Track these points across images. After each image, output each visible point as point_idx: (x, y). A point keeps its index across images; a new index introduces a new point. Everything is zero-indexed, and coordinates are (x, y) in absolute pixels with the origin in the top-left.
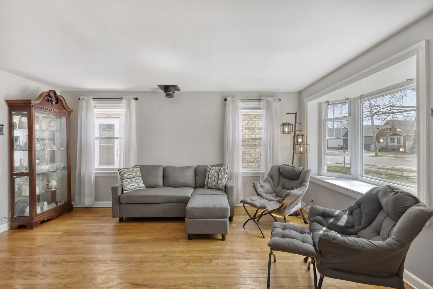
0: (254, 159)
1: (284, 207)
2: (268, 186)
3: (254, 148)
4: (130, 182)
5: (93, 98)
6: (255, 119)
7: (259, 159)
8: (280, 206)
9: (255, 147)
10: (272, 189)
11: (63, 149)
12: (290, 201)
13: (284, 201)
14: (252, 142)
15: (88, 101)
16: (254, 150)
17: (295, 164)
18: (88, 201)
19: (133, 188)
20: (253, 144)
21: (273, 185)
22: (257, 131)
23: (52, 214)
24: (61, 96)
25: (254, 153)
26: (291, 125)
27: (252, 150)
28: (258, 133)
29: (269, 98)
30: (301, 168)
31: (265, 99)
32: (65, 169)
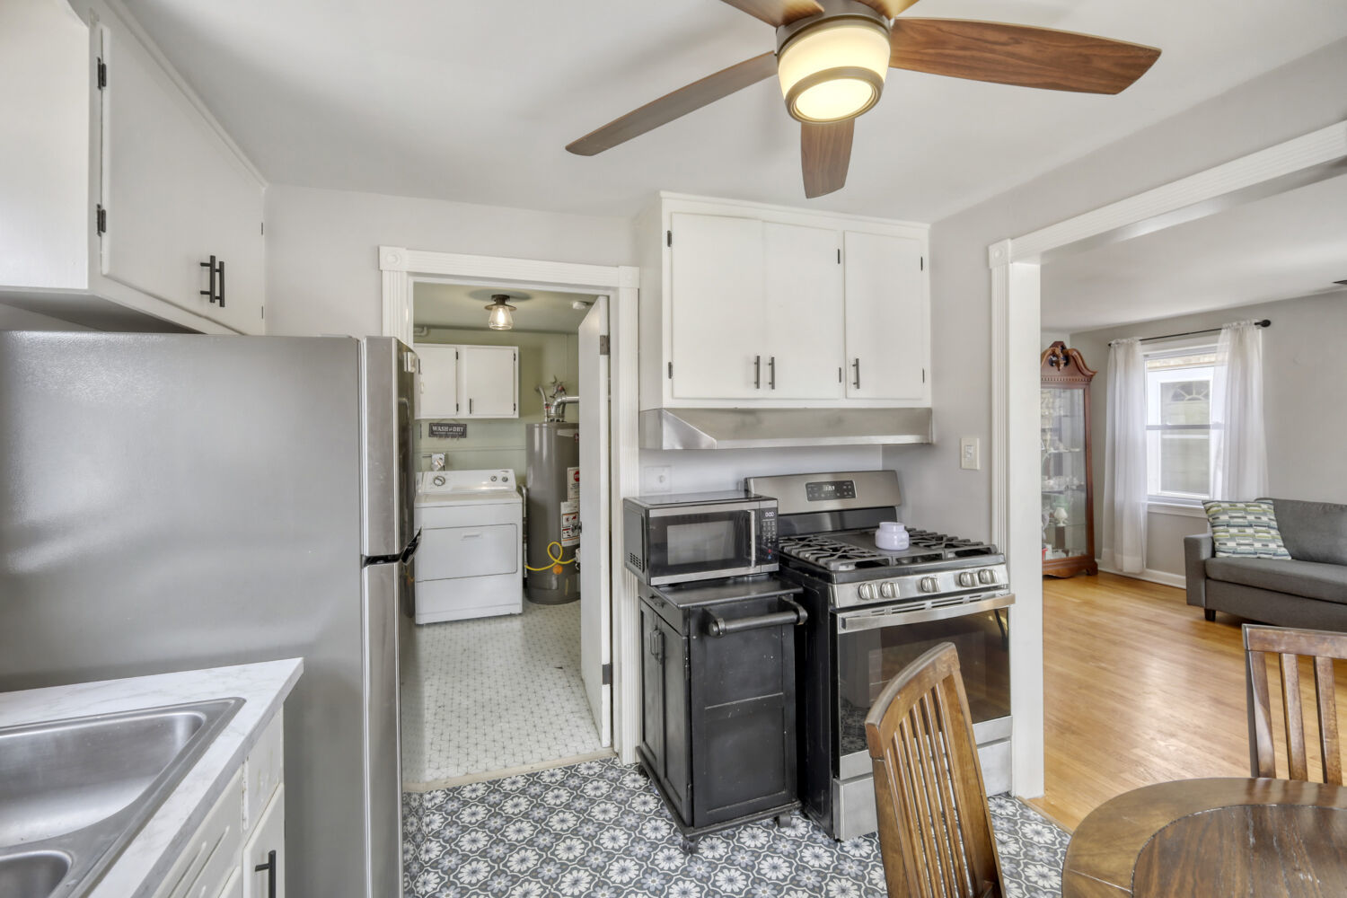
4: (1238, 536)
5: (1141, 340)
11: (1077, 450)
15: (1130, 346)
18: (1130, 563)
19: (1247, 551)
23: (1060, 568)
24: (1075, 350)
32: (1082, 491)
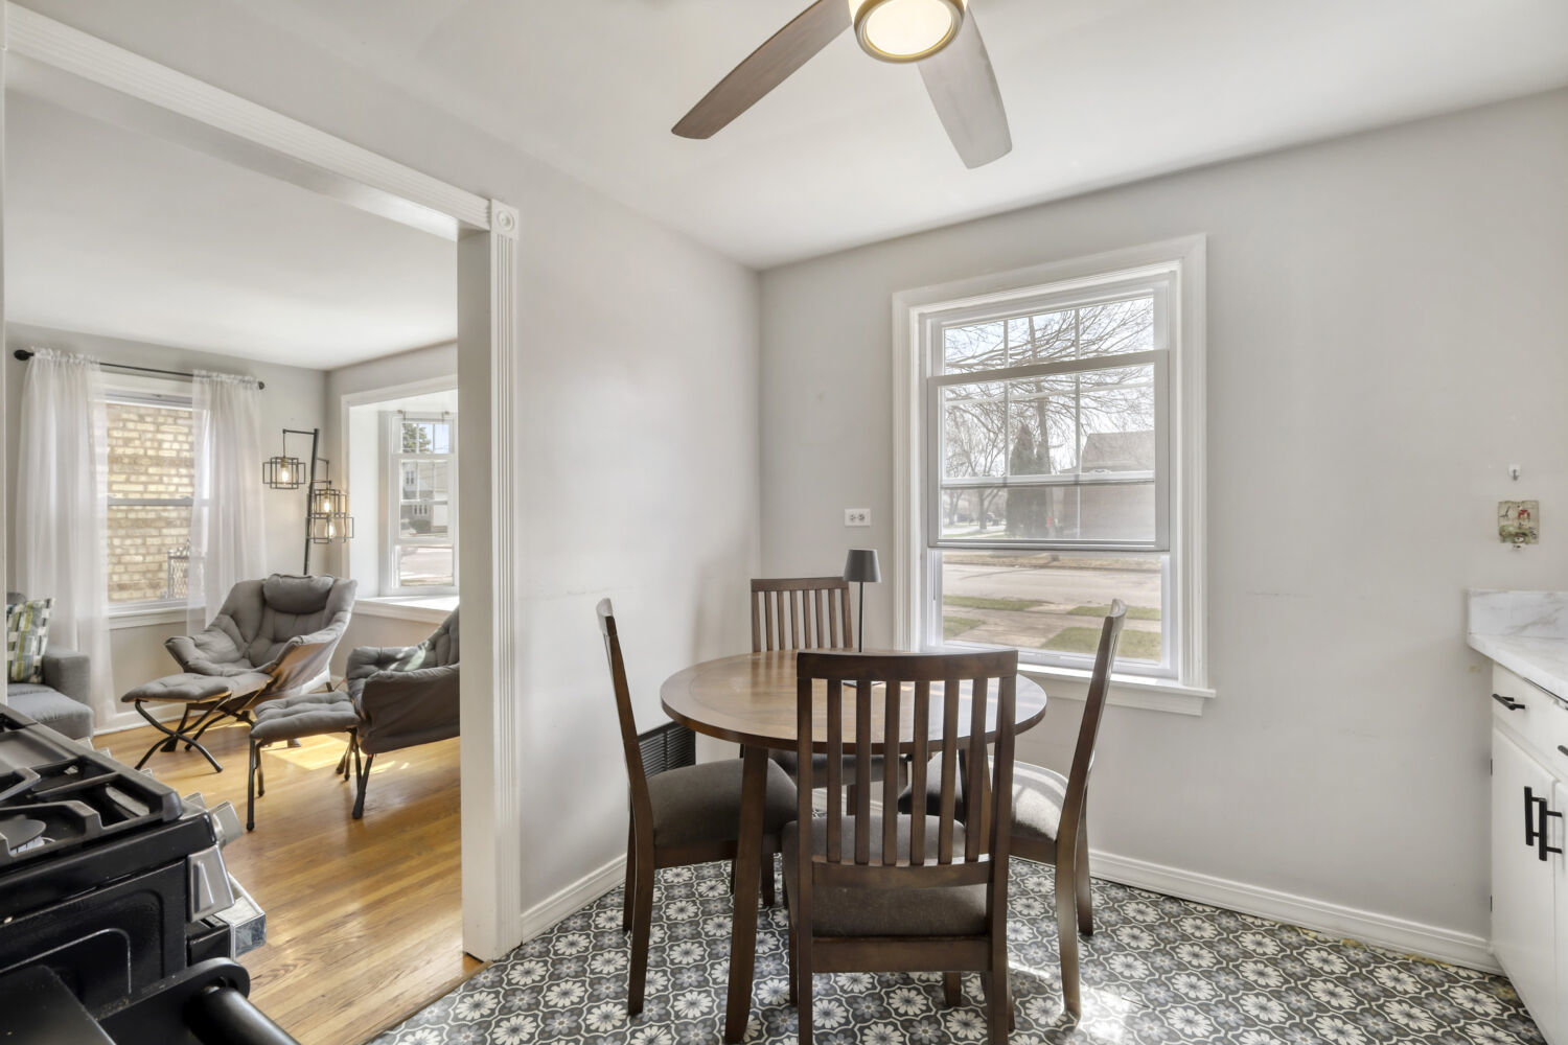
0: (136, 577)
1: (279, 682)
2: (223, 644)
3: (138, 532)
6: (140, 426)
7: (163, 575)
8: (269, 681)
9: (142, 531)
10: (238, 648)
12: (299, 665)
13: (282, 666)
14: (127, 511)
16: (139, 541)
17: (314, 571)
20: (131, 519)
21: (240, 639)
22: (151, 470)
25: (136, 554)
26: (298, 464)
27: (128, 542)
28: (157, 478)
29: (221, 375)
30: (330, 581)
31: (208, 377)
